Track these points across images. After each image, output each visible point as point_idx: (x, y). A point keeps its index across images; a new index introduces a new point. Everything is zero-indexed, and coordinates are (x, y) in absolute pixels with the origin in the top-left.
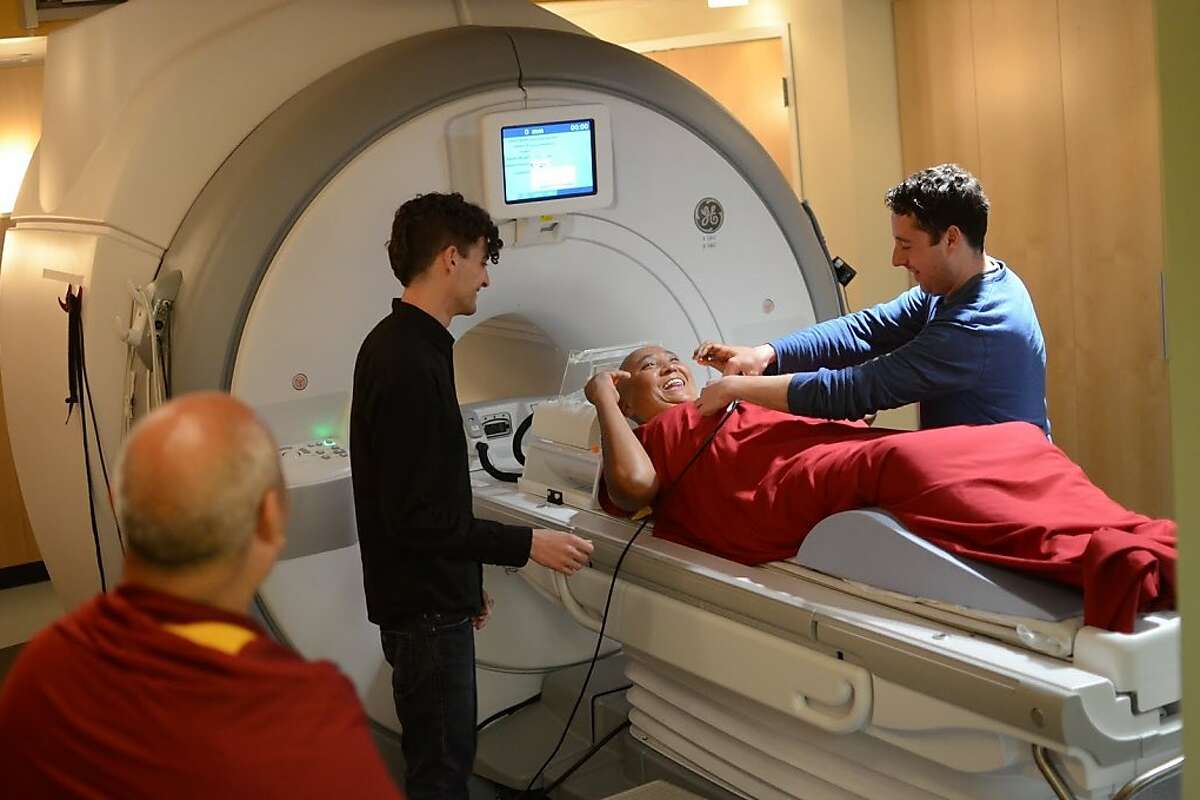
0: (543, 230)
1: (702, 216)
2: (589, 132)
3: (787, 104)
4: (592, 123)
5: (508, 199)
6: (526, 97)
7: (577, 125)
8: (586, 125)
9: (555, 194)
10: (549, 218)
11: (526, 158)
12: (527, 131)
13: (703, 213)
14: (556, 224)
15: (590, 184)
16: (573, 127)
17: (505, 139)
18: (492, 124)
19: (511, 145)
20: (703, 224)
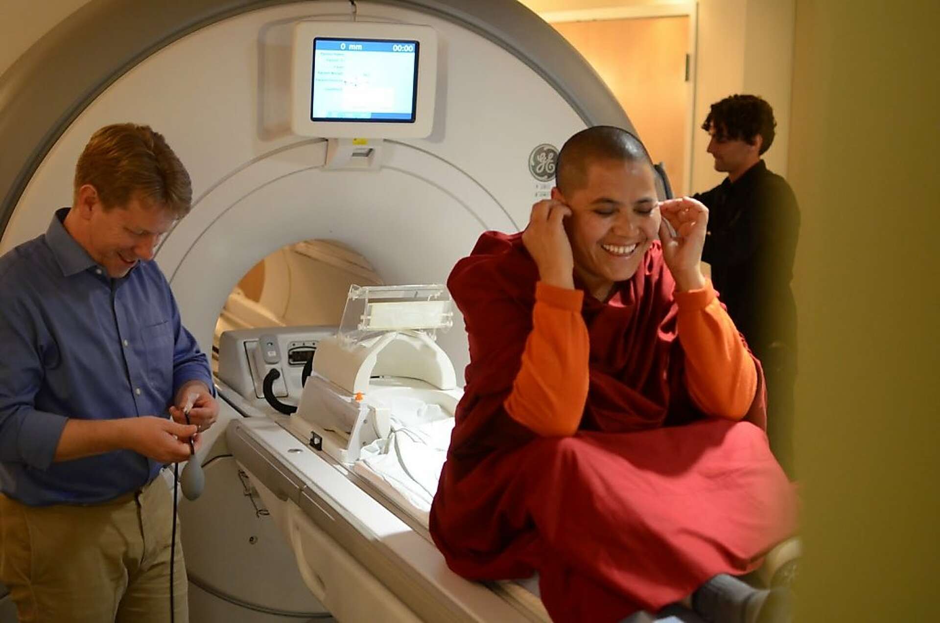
0: (354, 155)
1: (537, 163)
2: (413, 54)
3: (687, 79)
4: (417, 45)
5: (314, 116)
6: (355, 12)
7: (400, 46)
8: (412, 47)
9: (369, 117)
10: (363, 142)
11: (339, 74)
12: (343, 44)
13: (539, 159)
14: (371, 150)
15: (409, 111)
16: (397, 47)
17: (317, 51)
18: (305, 32)
19: (325, 58)
20: (538, 171)
